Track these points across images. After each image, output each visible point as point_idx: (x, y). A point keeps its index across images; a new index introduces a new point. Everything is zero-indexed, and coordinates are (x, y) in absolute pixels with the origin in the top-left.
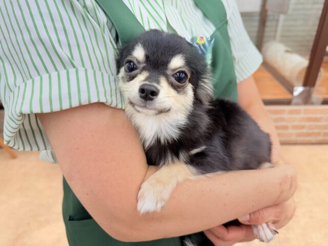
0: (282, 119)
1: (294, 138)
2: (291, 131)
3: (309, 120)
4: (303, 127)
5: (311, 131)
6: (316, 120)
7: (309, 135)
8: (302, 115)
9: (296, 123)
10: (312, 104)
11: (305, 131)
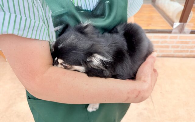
0: (166, 42)
1: (172, 53)
2: (170, 49)
3: (182, 42)
4: (178, 47)
5: (183, 49)
6: (187, 43)
7: (181, 51)
8: (178, 40)
9: (174, 45)
10: (185, 33)
11: (179, 49)
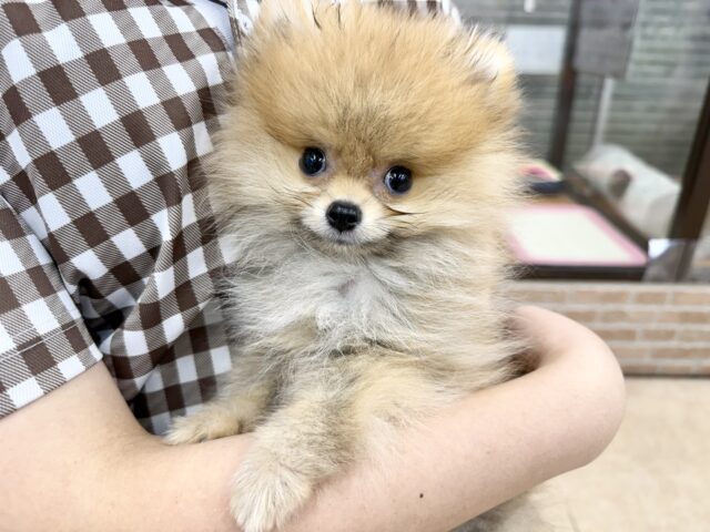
0: (621, 316)
1: (647, 361)
3: (686, 317)
4: (669, 335)
5: (687, 345)
7: (684, 354)
8: (669, 308)
9: (653, 326)
10: (694, 280)
11: (673, 344)
